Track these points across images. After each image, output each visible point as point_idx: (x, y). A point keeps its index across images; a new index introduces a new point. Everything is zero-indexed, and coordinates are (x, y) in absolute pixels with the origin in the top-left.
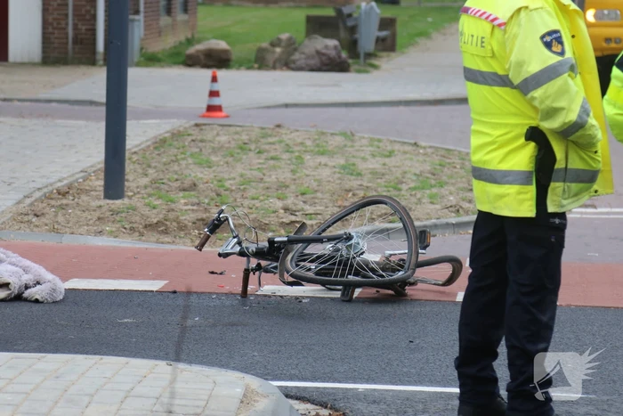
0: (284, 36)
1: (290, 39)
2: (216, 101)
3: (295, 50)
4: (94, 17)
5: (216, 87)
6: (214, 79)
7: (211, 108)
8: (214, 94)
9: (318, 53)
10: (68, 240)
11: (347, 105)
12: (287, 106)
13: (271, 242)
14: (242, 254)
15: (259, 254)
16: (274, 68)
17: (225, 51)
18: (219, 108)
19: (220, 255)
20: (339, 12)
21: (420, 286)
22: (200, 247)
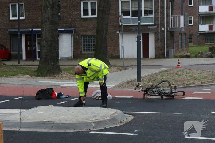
0: (201, 52)
1: (202, 52)
2: (179, 64)
3: (203, 54)
4: (164, 49)
5: (179, 62)
6: (179, 60)
7: (178, 66)
8: (178, 63)
9: (207, 54)
10: (125, 90)
11: (208, 64)
12: (196, 65)
13: (146, 89)
14: (142, 91)
15: (145, 91)
16: (199, 58)
17: (189, 55)
18: (180, 66)
19: (139, 91)
20: (213, 47)
21: (177, 96)
22: (135, 90)
